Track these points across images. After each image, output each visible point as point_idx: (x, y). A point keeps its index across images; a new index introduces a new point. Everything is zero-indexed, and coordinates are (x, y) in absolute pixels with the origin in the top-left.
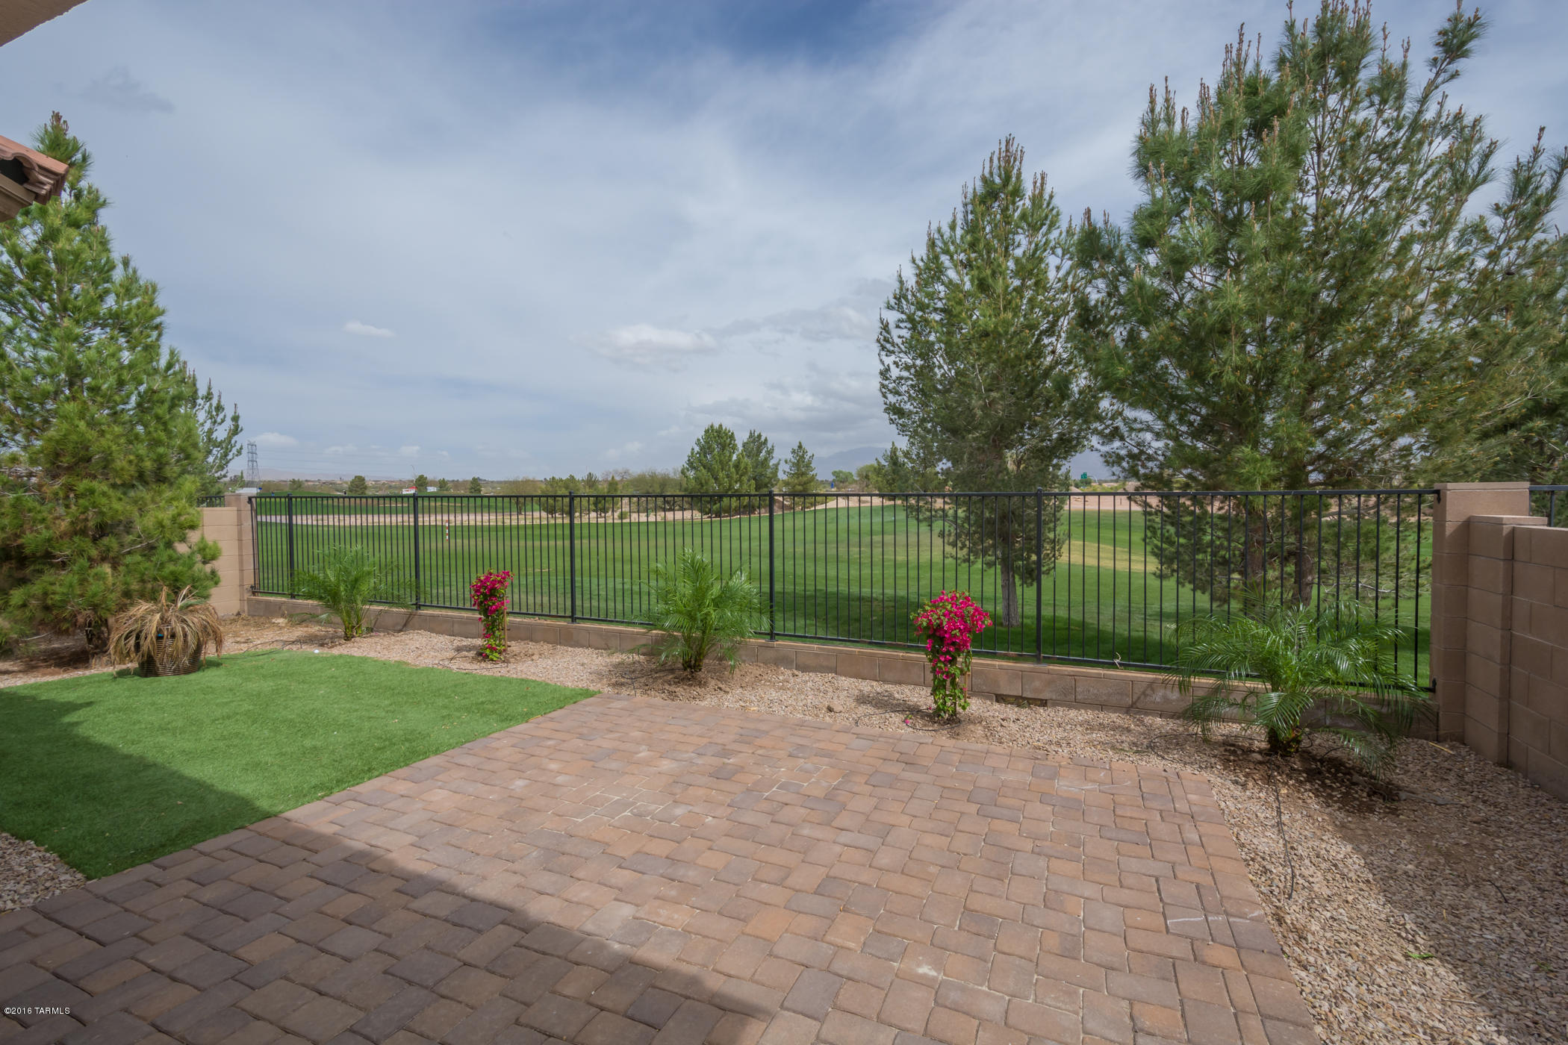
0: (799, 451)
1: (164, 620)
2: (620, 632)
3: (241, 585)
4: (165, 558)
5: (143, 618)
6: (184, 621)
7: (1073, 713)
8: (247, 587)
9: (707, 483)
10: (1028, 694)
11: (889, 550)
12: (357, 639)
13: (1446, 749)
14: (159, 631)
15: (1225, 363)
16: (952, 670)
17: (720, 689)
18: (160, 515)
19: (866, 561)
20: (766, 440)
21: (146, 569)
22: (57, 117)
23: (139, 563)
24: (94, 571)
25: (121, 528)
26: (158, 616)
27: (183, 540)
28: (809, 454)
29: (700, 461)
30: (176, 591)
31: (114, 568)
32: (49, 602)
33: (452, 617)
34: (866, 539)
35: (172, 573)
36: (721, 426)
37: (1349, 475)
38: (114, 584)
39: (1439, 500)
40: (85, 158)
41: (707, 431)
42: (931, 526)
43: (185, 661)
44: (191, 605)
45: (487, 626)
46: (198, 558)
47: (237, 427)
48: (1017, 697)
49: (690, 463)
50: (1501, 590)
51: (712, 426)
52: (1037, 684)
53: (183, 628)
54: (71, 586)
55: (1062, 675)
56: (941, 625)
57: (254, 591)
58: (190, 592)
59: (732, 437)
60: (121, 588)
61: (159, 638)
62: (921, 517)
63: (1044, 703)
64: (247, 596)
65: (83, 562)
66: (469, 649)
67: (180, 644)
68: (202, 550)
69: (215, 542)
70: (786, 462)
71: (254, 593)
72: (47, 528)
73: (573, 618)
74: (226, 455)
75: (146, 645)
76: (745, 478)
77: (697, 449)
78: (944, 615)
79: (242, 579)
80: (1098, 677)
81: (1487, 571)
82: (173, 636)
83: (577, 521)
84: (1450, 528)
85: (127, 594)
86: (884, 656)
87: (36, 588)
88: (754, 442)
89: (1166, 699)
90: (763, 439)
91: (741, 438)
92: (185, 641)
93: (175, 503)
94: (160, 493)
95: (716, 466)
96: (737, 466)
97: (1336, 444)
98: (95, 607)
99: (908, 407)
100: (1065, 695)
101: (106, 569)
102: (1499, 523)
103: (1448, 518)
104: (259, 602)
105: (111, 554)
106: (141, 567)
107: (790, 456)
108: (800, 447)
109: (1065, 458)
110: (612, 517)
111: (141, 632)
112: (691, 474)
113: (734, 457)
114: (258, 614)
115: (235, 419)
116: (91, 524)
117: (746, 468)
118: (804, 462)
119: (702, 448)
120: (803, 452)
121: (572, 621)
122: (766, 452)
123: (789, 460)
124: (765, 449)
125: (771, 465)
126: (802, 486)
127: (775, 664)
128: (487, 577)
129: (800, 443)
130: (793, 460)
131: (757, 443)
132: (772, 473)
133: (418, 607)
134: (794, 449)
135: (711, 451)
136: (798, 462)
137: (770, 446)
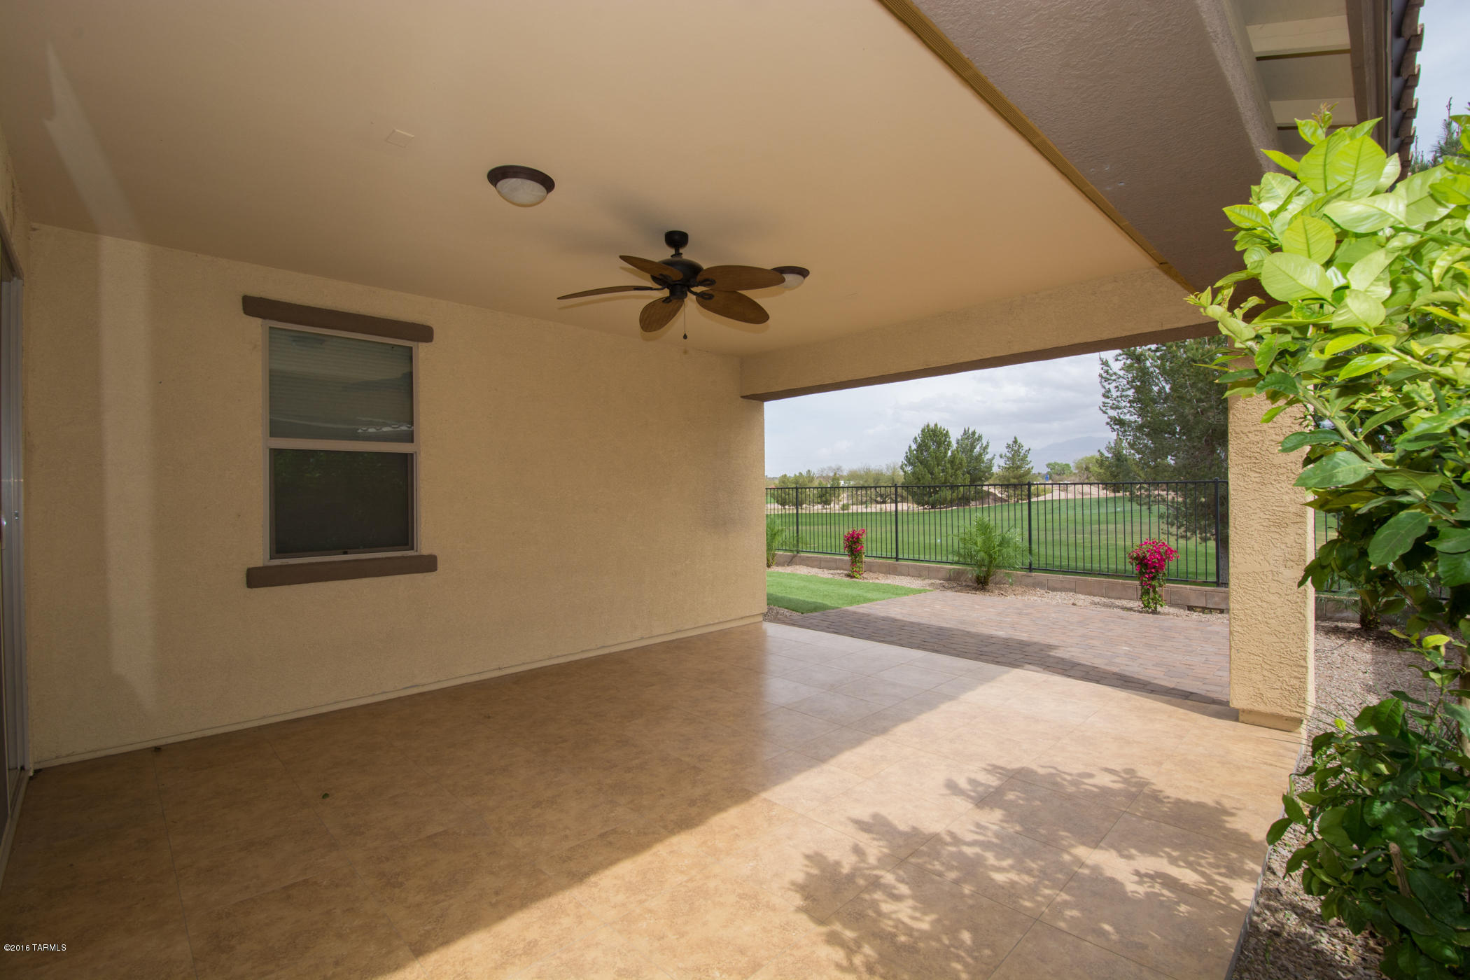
0: (1015, 447)
2: (928, 567)
9: (923, 478)
10: (1210, 606)
11: (1112, 536)
16: (1153, 583)
17: (1002, 594)
19: (1088, 544)
20: (980, 437)
28: (1026, 448)
29: (917, 458)
33: (820, 558)
34: (1087, 528)
36: (936, 425)
41: (923, 431)
42: (1149, 509)
45: (852, 562)
48: (1202, 608)
49: (907, 459)
51: (928, 426)
56: (1145, 557)
59: (947, 435)
62: (1142, 502)
66: (842, 573)
70: (1001, 456)
73: (897, 559)
76: (959, 473)
77: (914, 447)
78: (1148, 551)
83: (800, 511)
88: (968, 438)
90: (977, 436)
91: (955, 435)
95: (932, 463)
96: (952, 462)
99: (1127, 417)
107: (1004, 451)
108: (1015, 442)
110: (835, 507)
112: (909, 469)
113: (949, 453)
117: (961, 463)
118: (1019, 456)
119: (919, 446)
120: (1019, 446)
121: (897, 561)
122: (980, 447)
123: (1004, 454)
124: (980, 445)
125: (985, 459)
126: (1017, 479)
127: (1033, 587)
128: (853, 532)
129: (1015, 438)
130: (1008, 454)
131: (971, 438)
132: (986, 467)
133: (798, 552)
134: (1009, 443)
135: (928, 448)
136: (1013, 456)
137: (984, 443)
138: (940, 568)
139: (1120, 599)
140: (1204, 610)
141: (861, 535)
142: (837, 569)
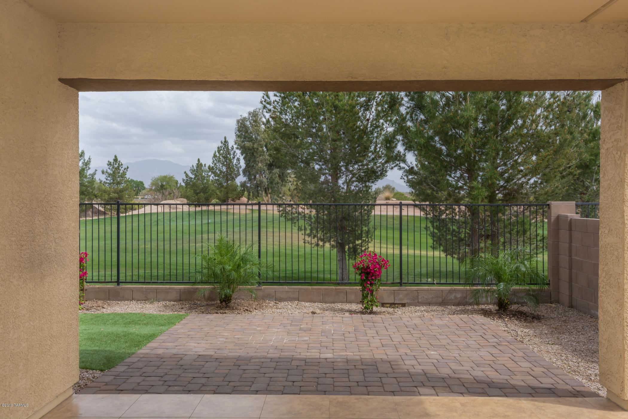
0: (115, 164)
7: (418, 308)
13: (553, 305)
15: (465, 142)
16: (372, 287)
20: (83, 153)
28: (124, 166)
37: (514, 195)
39: (549, 208)
50: (568, 242)
52: (401, 296)
55: (412, 291)
63: (404, 305)
70: (102, 172)
73: (118, 282)
80: (428, 290)
81: (564, 235)
84: (553, 219)
86: (325, 289)
89: (456, 298)
97: (507, 181)
100: (414, 300)
102: (567, 217)
103: (552, 215)
108: (116, 160)
109: (373, 182)
118: (119, 173)
120: (119, 164)
121: (118, 285)
122: (83, 163)
123: (105, 171)
124: (82, 161)
125: (88, 174)
126: (118, 193)
127: (263, 299)
129: (116, 157)
130: (109, 171)
132: (88, 182)
134: (110, 161)
136: (114, 172)
137: (86, 158)
139: (334, 303)
140: (392, 305)
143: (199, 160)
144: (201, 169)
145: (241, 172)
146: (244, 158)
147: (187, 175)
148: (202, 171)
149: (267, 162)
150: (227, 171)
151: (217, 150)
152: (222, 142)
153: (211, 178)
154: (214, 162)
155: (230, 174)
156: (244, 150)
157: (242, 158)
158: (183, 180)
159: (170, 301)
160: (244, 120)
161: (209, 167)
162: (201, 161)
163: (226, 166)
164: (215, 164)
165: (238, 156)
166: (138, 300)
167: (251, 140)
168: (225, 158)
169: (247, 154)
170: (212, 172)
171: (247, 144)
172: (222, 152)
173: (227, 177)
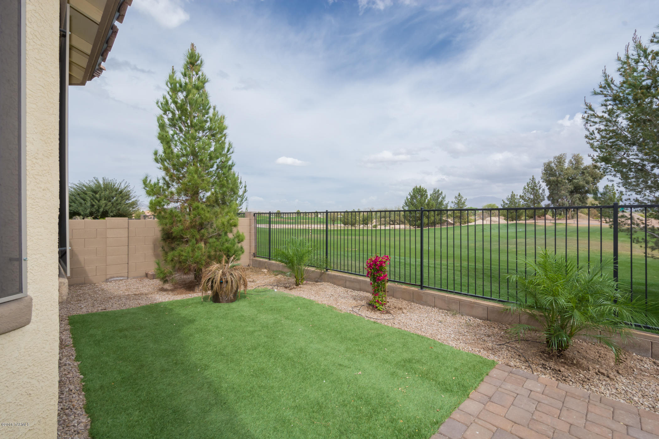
0: (459, 197)
1: (224, 274)
3: (250, 253)
4: (224, 240)
5: (215, 272)
6: (231, 274)
8: (252, 253)
12: (301, 286)
14: (221, 279)
18: (223, 220)
20: (442, 192)
21: (217, 245)
22: (193, 45)
23: (214, 242)
24: (198, 245)
25: (209, 226)
26: (221, 271)
27: (231, 232)
28: (464, 198)
29: (410, 202)
30: (228, 257)
31: (205, 244)
32: (181, 260)
33: (346, 278)
35: (227, 248)
36: (420, 186)
38: (205, 252)
40: (201, 62)
41: (414, 189)
43: (231, 296)
44: (235, 266)
45: (374, 287)
46: (236, 241)
47: (245, 190)
49: (406, 203)
51: (416, 187)
53: (231, 278)
54: (188, 252)
57: (255, 255)
58: (234, 258)
59: (426, 191)
60: (207, 254)
61: (221, 283)
64: (252, 257)
65: (194, 241)
67: (230, 287)
68: (238, 236)
69: (243, 233)
70: (452, 202)
71: (254, 256)
72: (182, 225)
73: (422, 287)
74: (242, 200)
75: (216, 286)
77: (409, 197)
79: (250, 250)
82: (227, 282)
85: (209, 257)
87: (176, 253)
88: (436, 193)
90: (440, 192)
91: (429, 193)
92: (232, 285)
93: (229, 214)
94: (223, 209)
96: (428, 205)
98: (197, 263)
101: (202, 244)
104: (256, 261)
105: (205, 238)
106: (215, 244)
107: (454, 200)
108: (459, 195)
111: (214, 279)
112: (406, 208)
113: (427, 201)
114: (256, 267)
115: (245, 187)
116: (197, 223)
117: (432, 205)
118: (461, 202)
119: (412, 197)
120: (461, 197)
121: (422, 288)
122: (442, 198)
125: (444, 204)
128: (376, 259)
129: (459, 193)
130: (456, 201)
131: (437, 194)
132: (445, 207)
133: (327, 270)
134: (456, 196)
135: (416, 197)
136: (458, 202)
137: (443, 195)
138: (475, 303)
141: (385, 262)
142: (360, 290)
143: (512, 192)
144: (514, 197)
145: (546, 198)
146: (549, 189)
147: (504, 202)
148: (515, 199)
149: (569, 189)
150: (534, 198)
151: (526, 185)
152: (530, 179)
153: (521, 203)
154: (524, 192)
155: (537, 200)
156: (549, 183)
157: (546, 188)
158: (502, 205)
159: (475, 317)
160: (551, 162)
161: (520, 196)
162: (514, 193)
163: (533, 194)
164: (525, 194)
165: (543, 188)
166: (440, 309)
167: (554, 175)
168: (533, 189)
169: (551, 185)
170: (523, 199)
171: (552, 178)
172: (530, 185)
173: (534, 202)
